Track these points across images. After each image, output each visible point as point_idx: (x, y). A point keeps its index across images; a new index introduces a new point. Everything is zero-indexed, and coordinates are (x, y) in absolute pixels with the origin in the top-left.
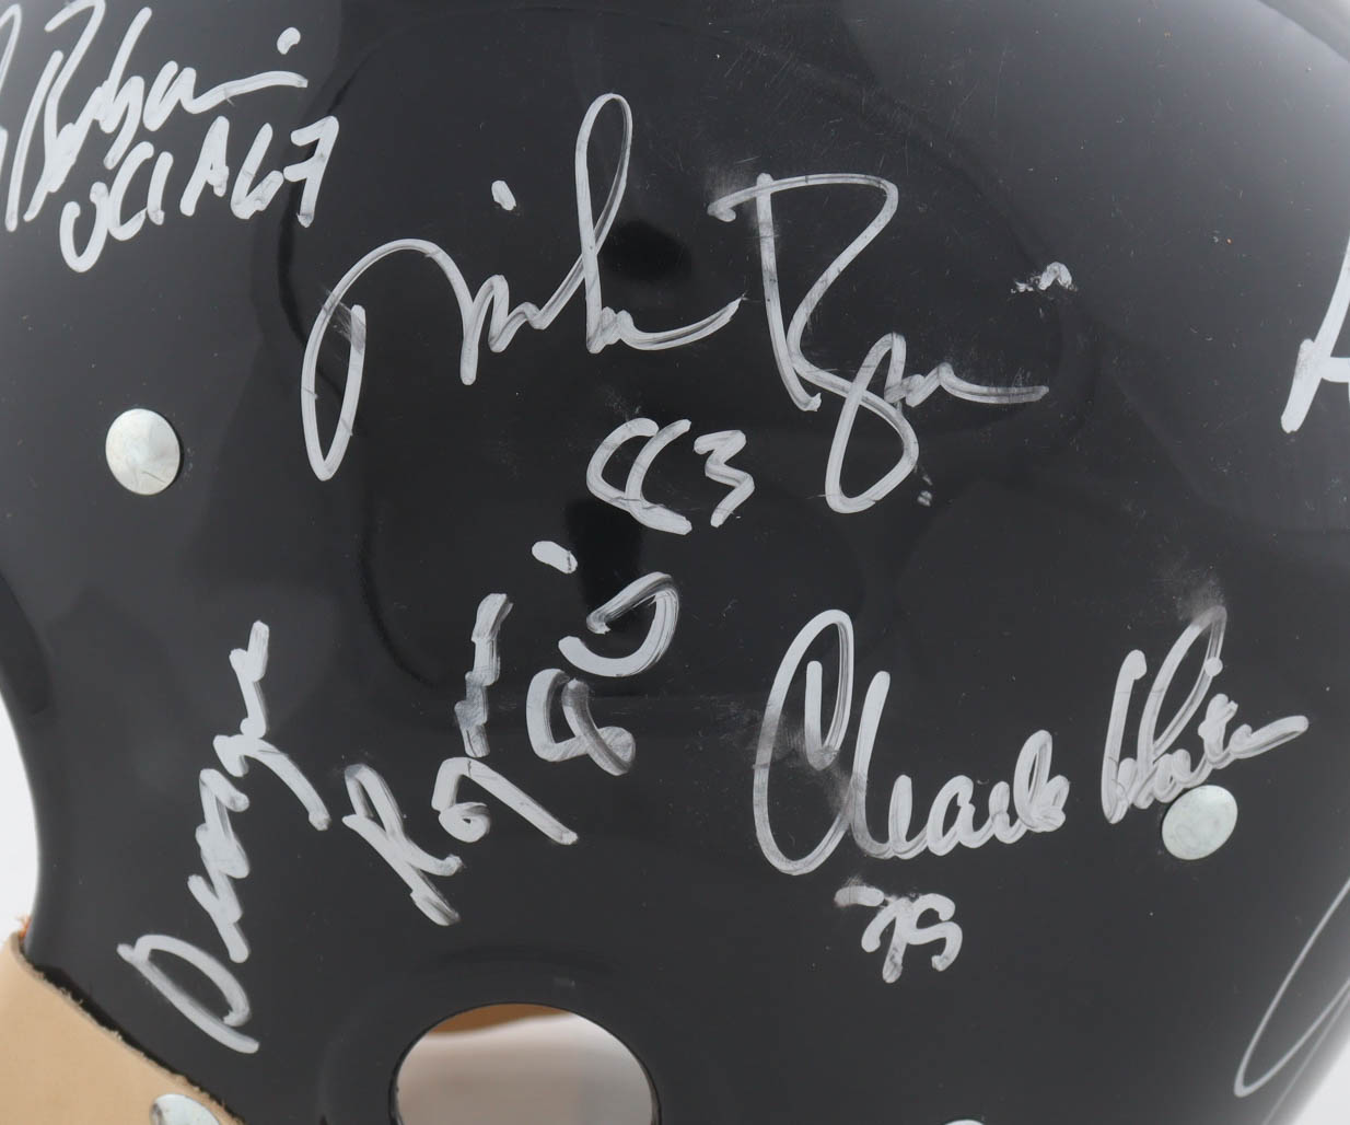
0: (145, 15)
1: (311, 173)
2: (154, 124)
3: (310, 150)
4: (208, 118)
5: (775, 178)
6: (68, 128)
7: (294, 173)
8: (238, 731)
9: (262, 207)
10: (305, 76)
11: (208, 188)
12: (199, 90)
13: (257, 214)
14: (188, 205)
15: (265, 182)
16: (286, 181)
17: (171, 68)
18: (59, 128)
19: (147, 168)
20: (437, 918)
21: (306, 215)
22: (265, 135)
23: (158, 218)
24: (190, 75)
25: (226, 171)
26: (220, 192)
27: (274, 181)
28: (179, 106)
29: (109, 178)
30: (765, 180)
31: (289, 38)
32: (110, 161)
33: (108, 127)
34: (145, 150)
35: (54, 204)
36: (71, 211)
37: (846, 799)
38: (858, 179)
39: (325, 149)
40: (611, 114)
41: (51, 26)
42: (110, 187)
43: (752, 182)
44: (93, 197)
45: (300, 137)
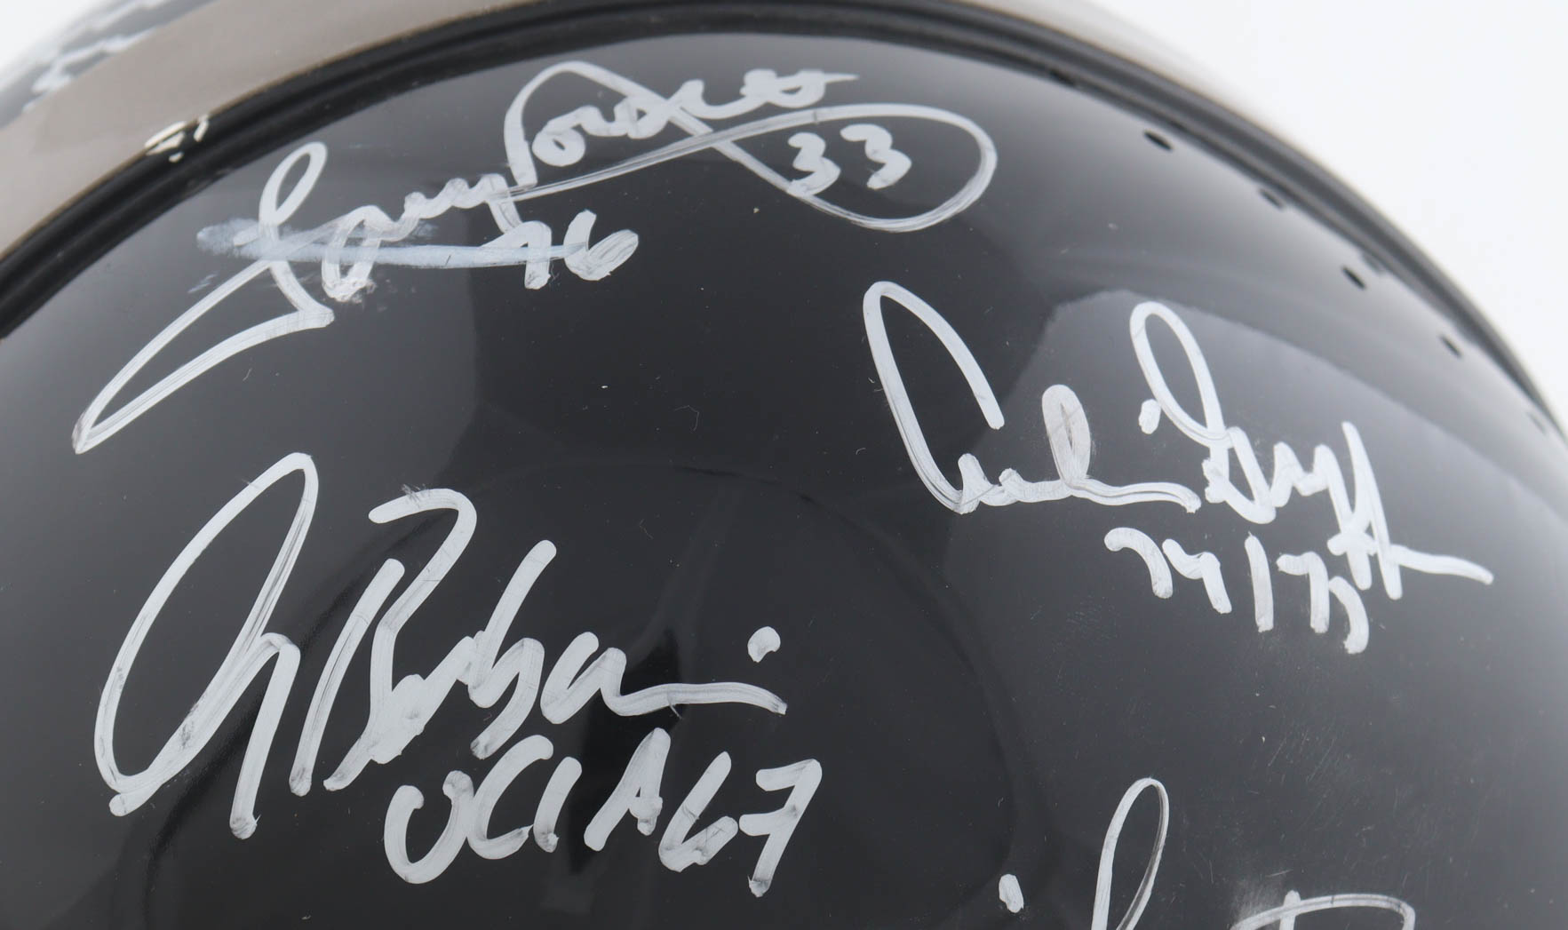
0: (543, 554)
1: (777, 829)
2: (560, 710)
3: (777, 799)
4: (642, 725)
5: (1305, 895)
6: (412, 681)
7: (753, 824)
9: (702, 860)
10: (784, 698)
11: (629, 821)
12: (630, 685)
13: (694, 867)
14: (597, 835)
15: (712, 828)
16: (740, 833)
17: (586, 643)
18: (396, 679)
19: (537, 776)
21: (761, 882)
22: (720, 767)
23: (550, 842)
24: (615, 662)
25: (658, 803)
26: (645, 829)
27: (723, 831)
28: (597, 699)
29: (478, 771)
30: (1293, 898)
31: (764, 642)
32: (485, 744)
33: (483, 697)
34: (539, 748)
35: (380, 781)
36: (407, 800)
39: (800, 800)
40: (1147, 804)
41: (382, 514)
42: (477, 784)
43: (1279, 901)
44: (447, 789)
45: (769, 780)
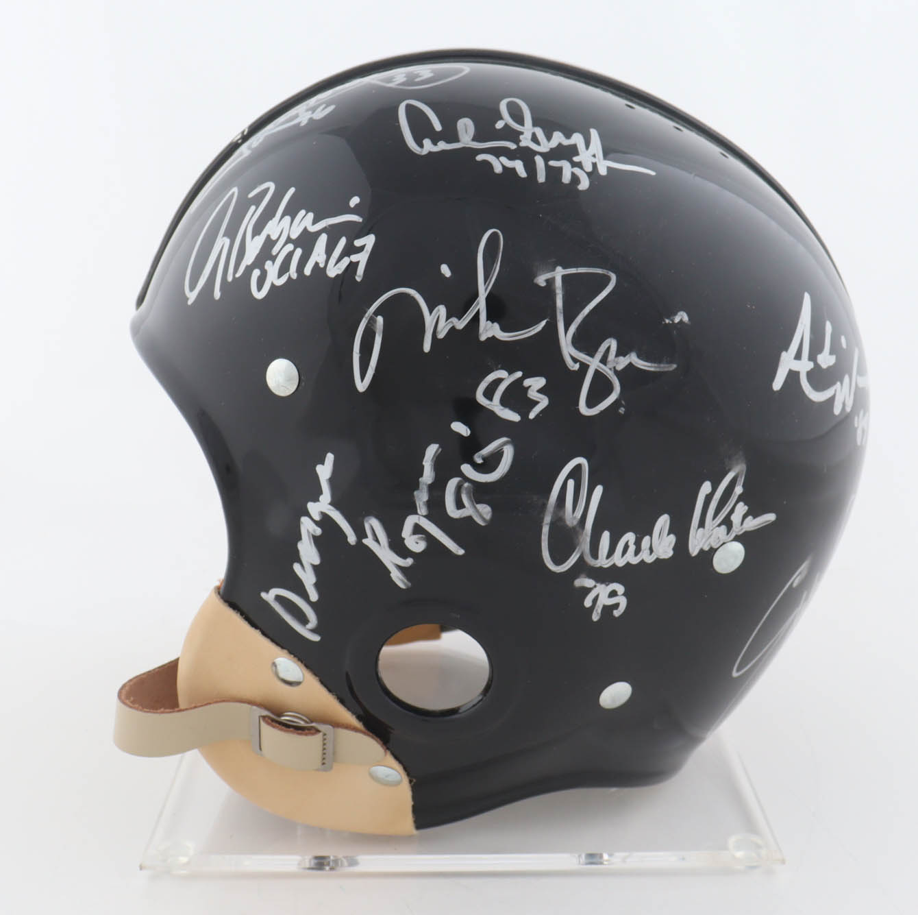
0: (292, 191)
1: (362, 259)
2: (294, 236)
3: (361, 249)
4: (318, 234)
5: (564, 268)
6: (257, 238)
7: (354, 258)
8: (318, 501)
9: (340, 272)
10: (361, 217)
11: (317, 264)
12: (315, 222)
13: (338, 276)
14: (308, 271)
15: (342, 261)
16: (351, 261)
17: (303, 212)
18: (253, 237)
19: (290, 255)
20: (402, 586)
21: (359, 276)
22: (343, 242)
23: (294, 276)
24: (311, 216)
25: (325, 256)
26: (322, 265)
27: (346, 262)
28: (305, 229)
29: (273, 259)
30: (559, 269)
31: (355, 201)
32: (274, 251)
33: (274, 237)
34: (290, 247)
35: (249, 270)
36: (256, 273)
37: (581, 540)
38: (599, 271)
39: (369, 248)
40: (494, 238)
41: (251, 195)
42: (273, 263)
43: (554, 270)
44: (266, 267)
45: (358, 243)
